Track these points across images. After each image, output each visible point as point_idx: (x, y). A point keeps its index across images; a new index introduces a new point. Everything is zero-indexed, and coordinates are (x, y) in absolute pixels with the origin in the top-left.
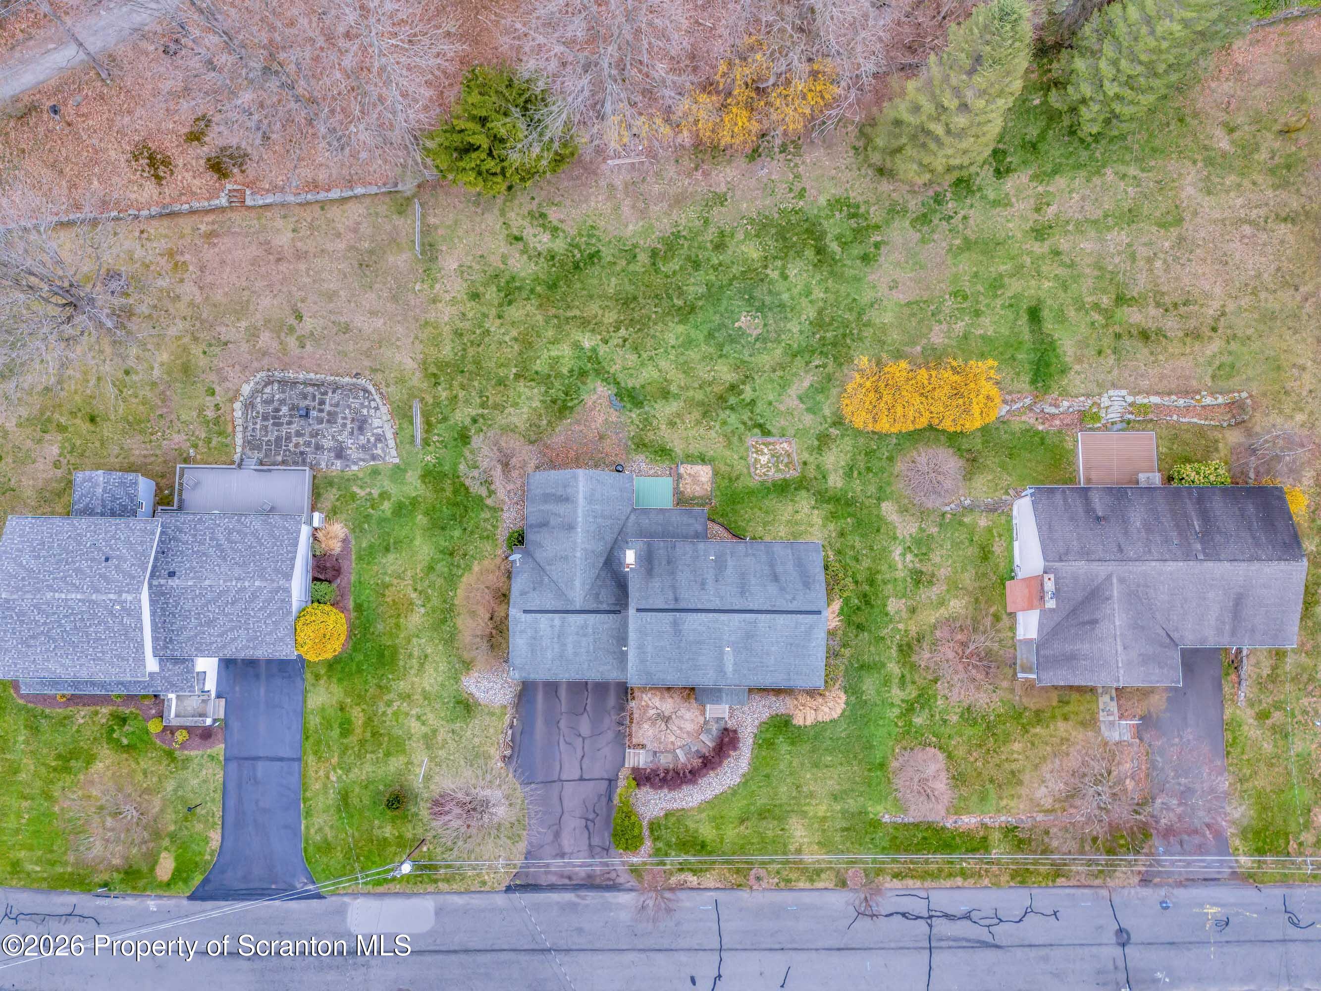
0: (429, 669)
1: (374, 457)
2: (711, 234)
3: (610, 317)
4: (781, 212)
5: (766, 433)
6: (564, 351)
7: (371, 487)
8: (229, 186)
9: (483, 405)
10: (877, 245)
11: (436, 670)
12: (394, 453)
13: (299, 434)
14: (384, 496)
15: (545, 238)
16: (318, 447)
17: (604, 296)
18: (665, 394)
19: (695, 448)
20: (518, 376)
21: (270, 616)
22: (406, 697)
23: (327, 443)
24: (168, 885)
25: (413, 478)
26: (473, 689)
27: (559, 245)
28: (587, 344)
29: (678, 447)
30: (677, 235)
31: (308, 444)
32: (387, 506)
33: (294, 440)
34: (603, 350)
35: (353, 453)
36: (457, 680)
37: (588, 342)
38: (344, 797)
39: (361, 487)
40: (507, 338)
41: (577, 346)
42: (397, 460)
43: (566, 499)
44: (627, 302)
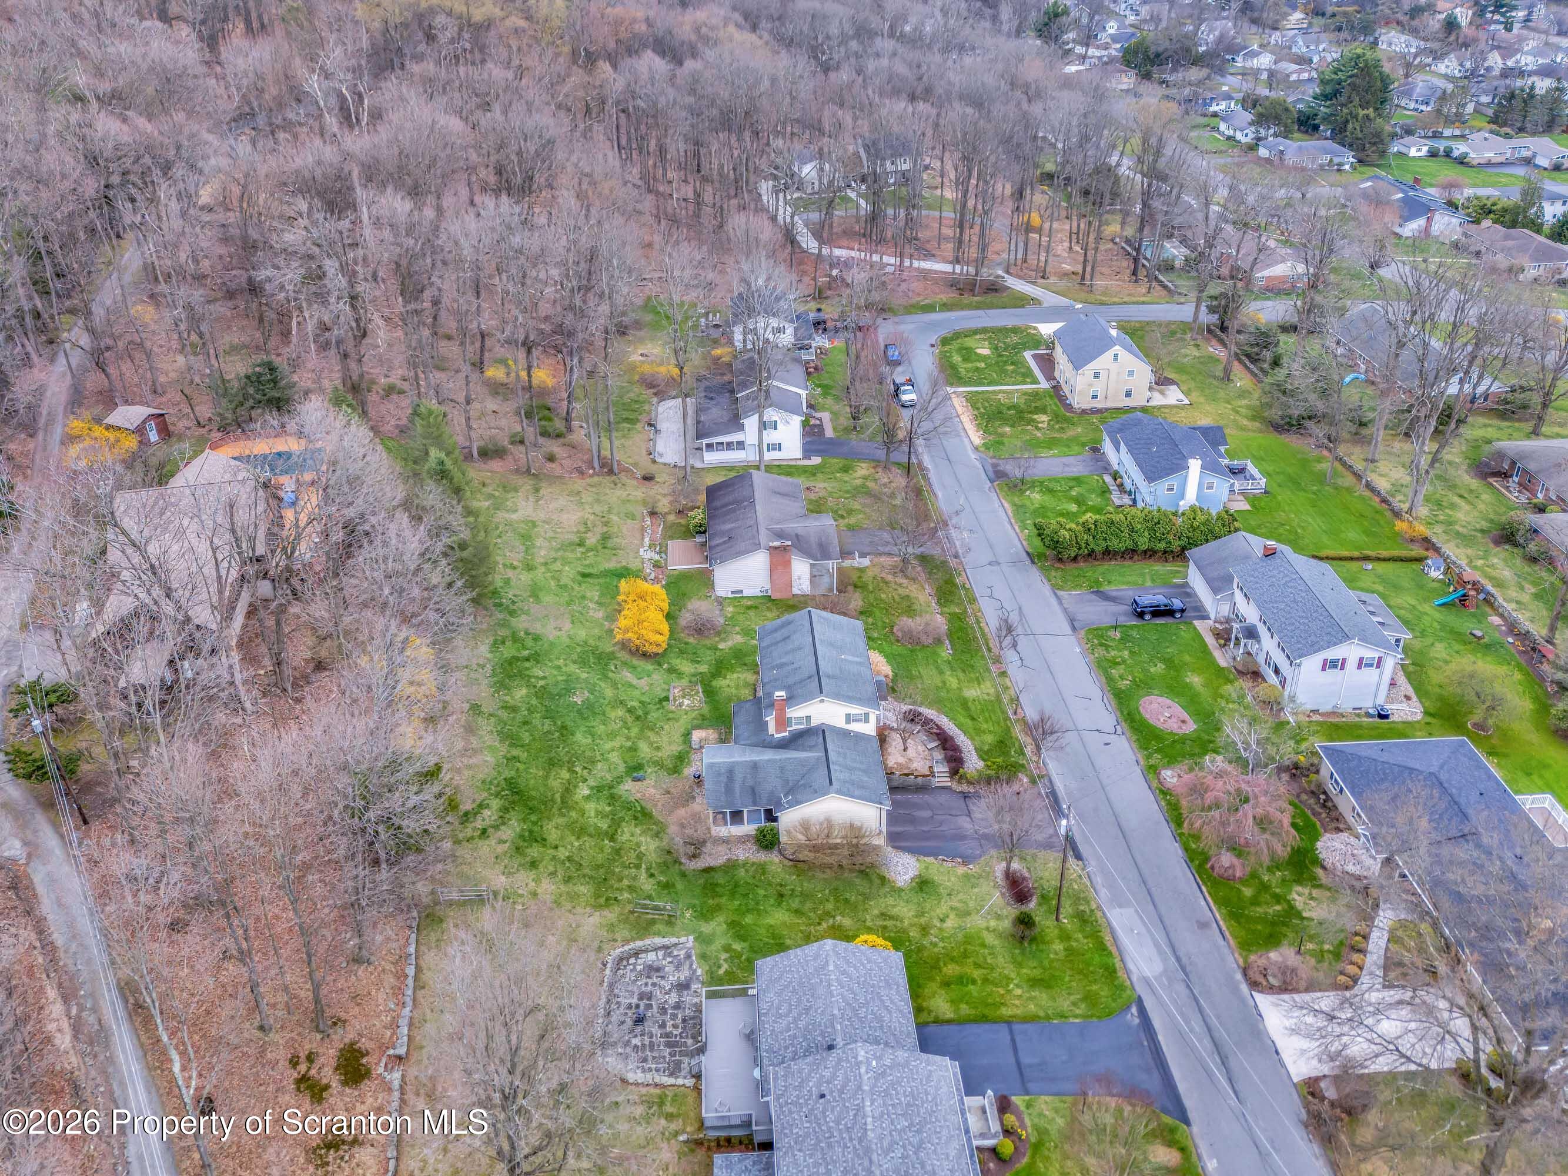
0: (894, 911)
1: (688, 956)
2: (504, 715)
3: (565, 774)
4: (492, 676)
5: (667, 699)
6: (591, 807)
7: (718, 959)
8: (381, 1070)
9: (638, 867)
10: (527, 633)
11: (894, 906)
12: (683, 939)
13: (663, 1025)
14: (727, 949)
15: (487, 813)
16: (677, 1006)
17: (546, 777)
18: (634, 749)
19: (677, 737)
20: (612, 839)
21: (863, 964)
22: (925, 930)
23: (673, 998)
24: (1183, 1150)
25: (706, 928)
26: (907, 877)
27: (496, 804)
28: (587, 792)
29: (676, 748)
30: (499, 733)
31: (674, 1016)
32: (737, 946)
33: (669, 1029)
34: (592, 782)
35: (684, 975)
36: (901, 890)
37: (584, 791)
38: (1035, 983)
39: (719, 967)
40: (576, 844)
41: (587, 798)
42: (691, 938)
43: (730, 773)
44: (552, 763)
